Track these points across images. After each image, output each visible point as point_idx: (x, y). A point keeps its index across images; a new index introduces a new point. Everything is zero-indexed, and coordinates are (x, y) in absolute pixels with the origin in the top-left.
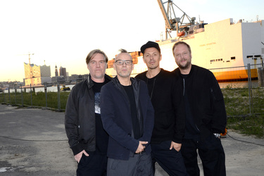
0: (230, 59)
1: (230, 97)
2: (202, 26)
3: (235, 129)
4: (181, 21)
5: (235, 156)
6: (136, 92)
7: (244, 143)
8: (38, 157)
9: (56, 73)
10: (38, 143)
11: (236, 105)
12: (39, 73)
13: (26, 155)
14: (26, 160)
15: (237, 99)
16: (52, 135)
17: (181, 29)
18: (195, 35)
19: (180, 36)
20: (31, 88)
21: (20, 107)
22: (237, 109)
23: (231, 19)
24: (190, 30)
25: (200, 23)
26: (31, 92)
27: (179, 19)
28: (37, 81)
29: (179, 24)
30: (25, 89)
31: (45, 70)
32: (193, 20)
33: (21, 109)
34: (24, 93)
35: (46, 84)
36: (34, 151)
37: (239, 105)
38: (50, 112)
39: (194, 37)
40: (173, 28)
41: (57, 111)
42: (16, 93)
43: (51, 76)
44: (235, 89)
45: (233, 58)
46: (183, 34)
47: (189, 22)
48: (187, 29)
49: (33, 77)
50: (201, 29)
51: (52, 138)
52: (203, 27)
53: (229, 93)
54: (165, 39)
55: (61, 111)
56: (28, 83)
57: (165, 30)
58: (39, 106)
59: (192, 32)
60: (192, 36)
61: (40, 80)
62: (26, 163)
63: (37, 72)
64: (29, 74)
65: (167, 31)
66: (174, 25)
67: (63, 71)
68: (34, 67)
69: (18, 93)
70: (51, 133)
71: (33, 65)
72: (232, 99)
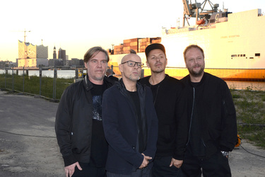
0: (254, 56)
1: (249, 101)
2: (226, 14)
3: (250, 139)
4: (202, 7)
5: (246, 172)
6: (142, 99)
7: (258, 158)
8: (26, 155)
9: (55, 55)
10: (26, 138)
11: (255, 111)
12: (35, 54)
13: (12, 152)
14: (11, 158)
15: (257, 104)
16: (43, 130)
17: (201, 16)
18: (216, 24)
19: (200, 24)
20: (24, 69)
21: (10, 93)
22: (255, 115)
23: (260, 10)
24: (211, 18)
25: (223, 11)
26: (24, 75)
27: (200, 4)
28: (32, 63)
29: (200, 10)
30: (17, 71)
31: (42, 51)
32: (216, 6)
33: (11, 95)
34: (16, 76)
35: (41, 67)
36: (21, 147)
37: (258, 111)
38: (43, 102)
39: (215, 27)
40: (192, 15)
41: (51, 101)
42: (7, 75)
43: (49, 59)
44: (256, 92)
45: (258, 55)
46: (203, 22)
47: (211, 9)
48: (207, 16)
49: (28, 58)
50: (224, 19)
51: (43, 133)
52: (227, 16)
53: (248, 96)
54: (181, 26)
55: (56, 102)
56: (21, 64)
57: (183, 16)
58: (32, 92)
59: (213, 21)
60: (213, 25)
61: (35, 61)
62: (11, 161)
63: (33, 52)
64: (23, 54)
65: (185, 18)
66: (193, 11)
67: (62, 53)
68: (30, 46)
69: (9, 76)
70: (42, 127)
71: (28, 44)
72: (251, 104)
